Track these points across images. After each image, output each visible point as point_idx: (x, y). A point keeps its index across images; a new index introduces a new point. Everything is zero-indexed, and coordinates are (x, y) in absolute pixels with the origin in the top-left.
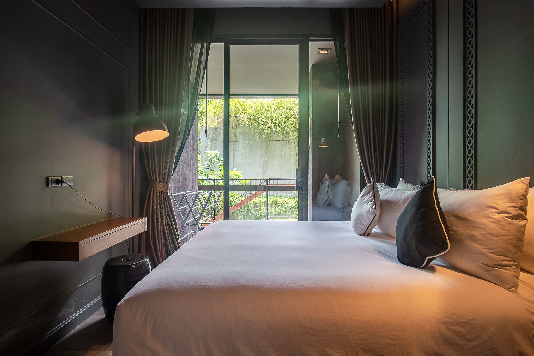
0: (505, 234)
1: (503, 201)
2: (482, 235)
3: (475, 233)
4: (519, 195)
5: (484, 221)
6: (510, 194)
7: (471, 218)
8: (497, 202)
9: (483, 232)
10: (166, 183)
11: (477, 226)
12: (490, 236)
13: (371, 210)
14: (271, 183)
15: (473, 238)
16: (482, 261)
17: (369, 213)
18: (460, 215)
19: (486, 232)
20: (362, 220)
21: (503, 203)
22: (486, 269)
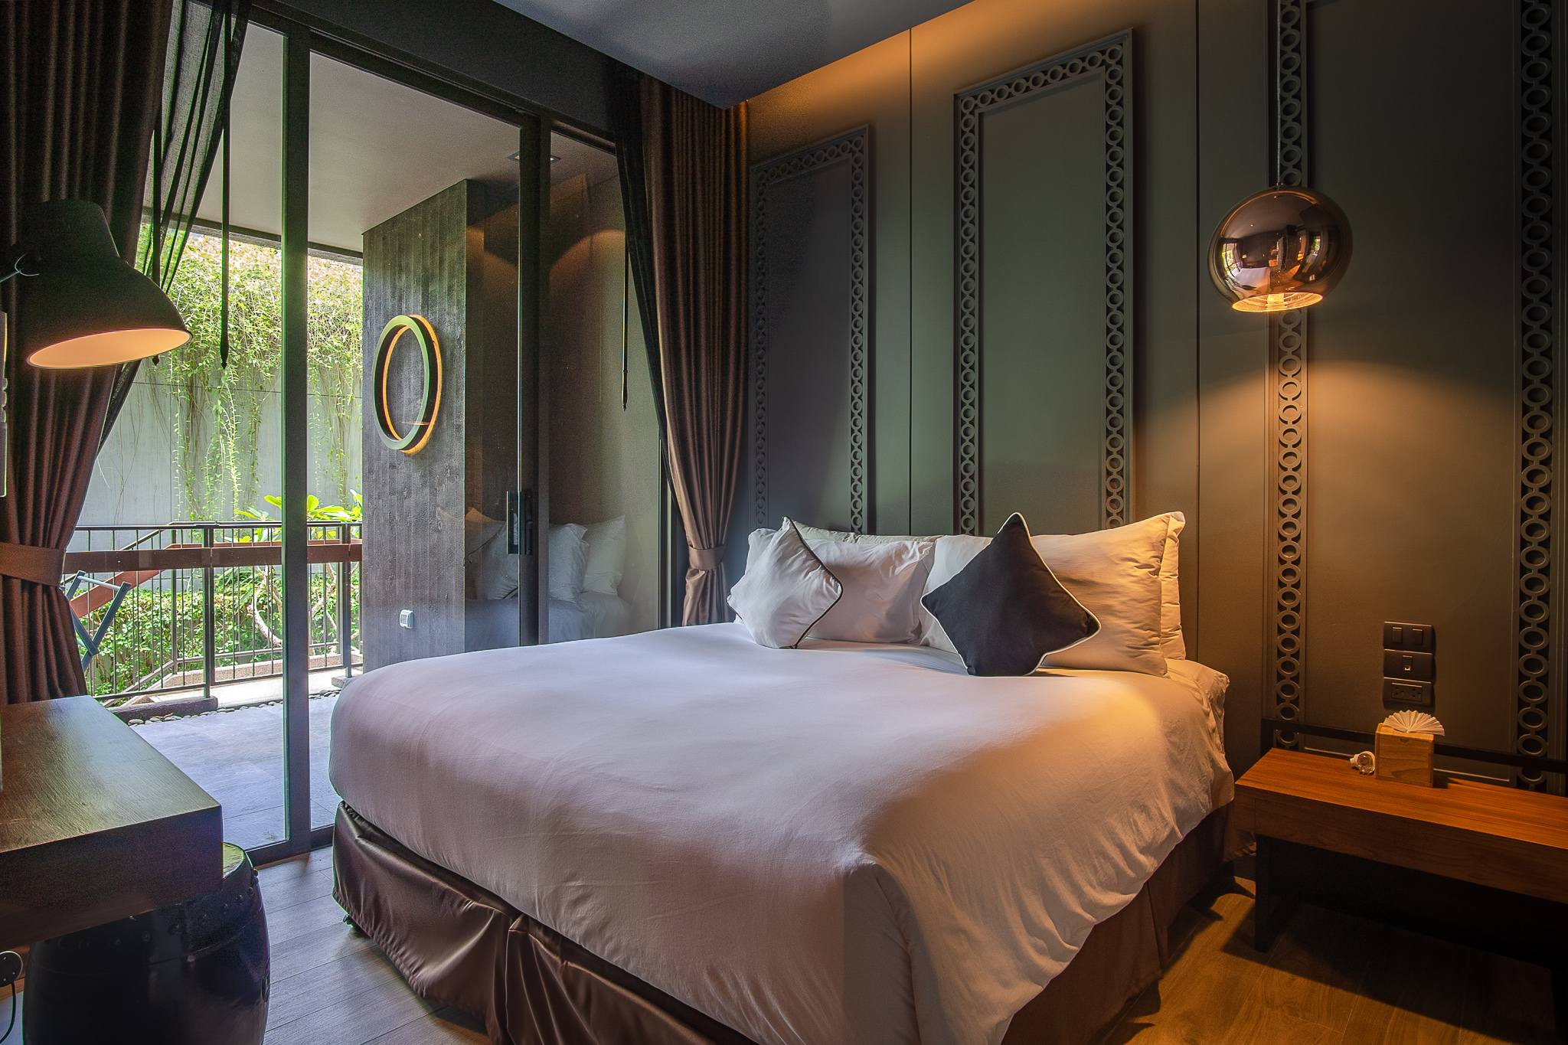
0: (1150, 597)
1: (1143, 550)
2: (1123, 603)
3: (1110, 602)
4: (1160, 540)
5: (1123, 581)
6: (1149, 538)
7: (1097, 579)
8: (1136, 551)
9: (1124, 599)
10: (57, 547)
11: (1111, 590)
12: (1134, 603)
13: (827, 589)
14: (222, 538)
15: (1109, 610)
16: (1128, 643)
17: (823, 594)
18: (1074, 577)
19: (1129, 598)
20: (797, 614)
21: (1143, 553)
22: (1132, 654)
